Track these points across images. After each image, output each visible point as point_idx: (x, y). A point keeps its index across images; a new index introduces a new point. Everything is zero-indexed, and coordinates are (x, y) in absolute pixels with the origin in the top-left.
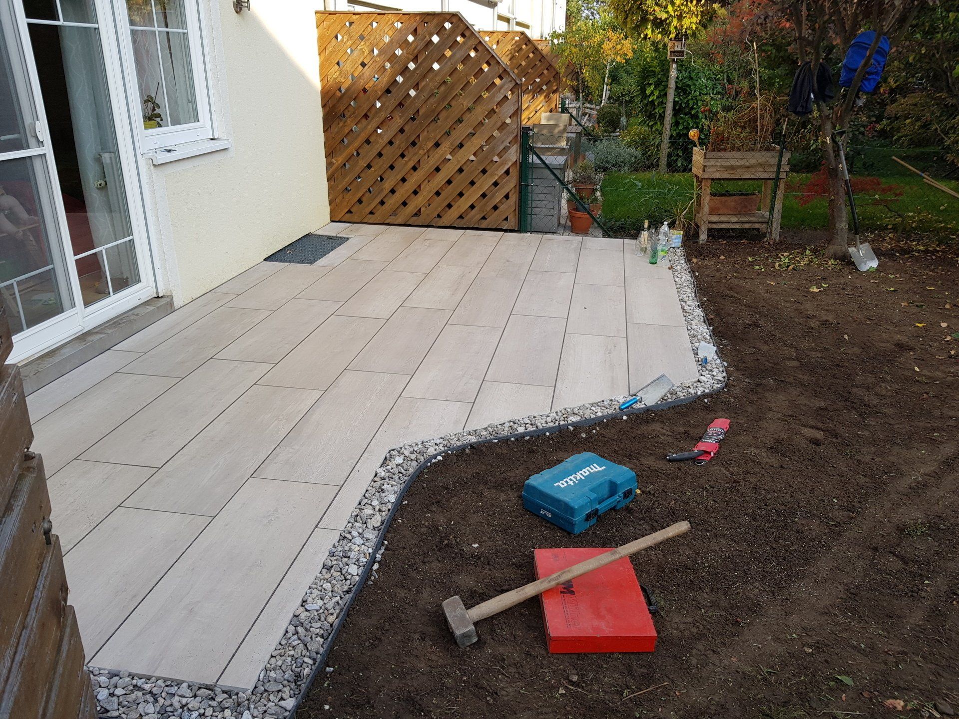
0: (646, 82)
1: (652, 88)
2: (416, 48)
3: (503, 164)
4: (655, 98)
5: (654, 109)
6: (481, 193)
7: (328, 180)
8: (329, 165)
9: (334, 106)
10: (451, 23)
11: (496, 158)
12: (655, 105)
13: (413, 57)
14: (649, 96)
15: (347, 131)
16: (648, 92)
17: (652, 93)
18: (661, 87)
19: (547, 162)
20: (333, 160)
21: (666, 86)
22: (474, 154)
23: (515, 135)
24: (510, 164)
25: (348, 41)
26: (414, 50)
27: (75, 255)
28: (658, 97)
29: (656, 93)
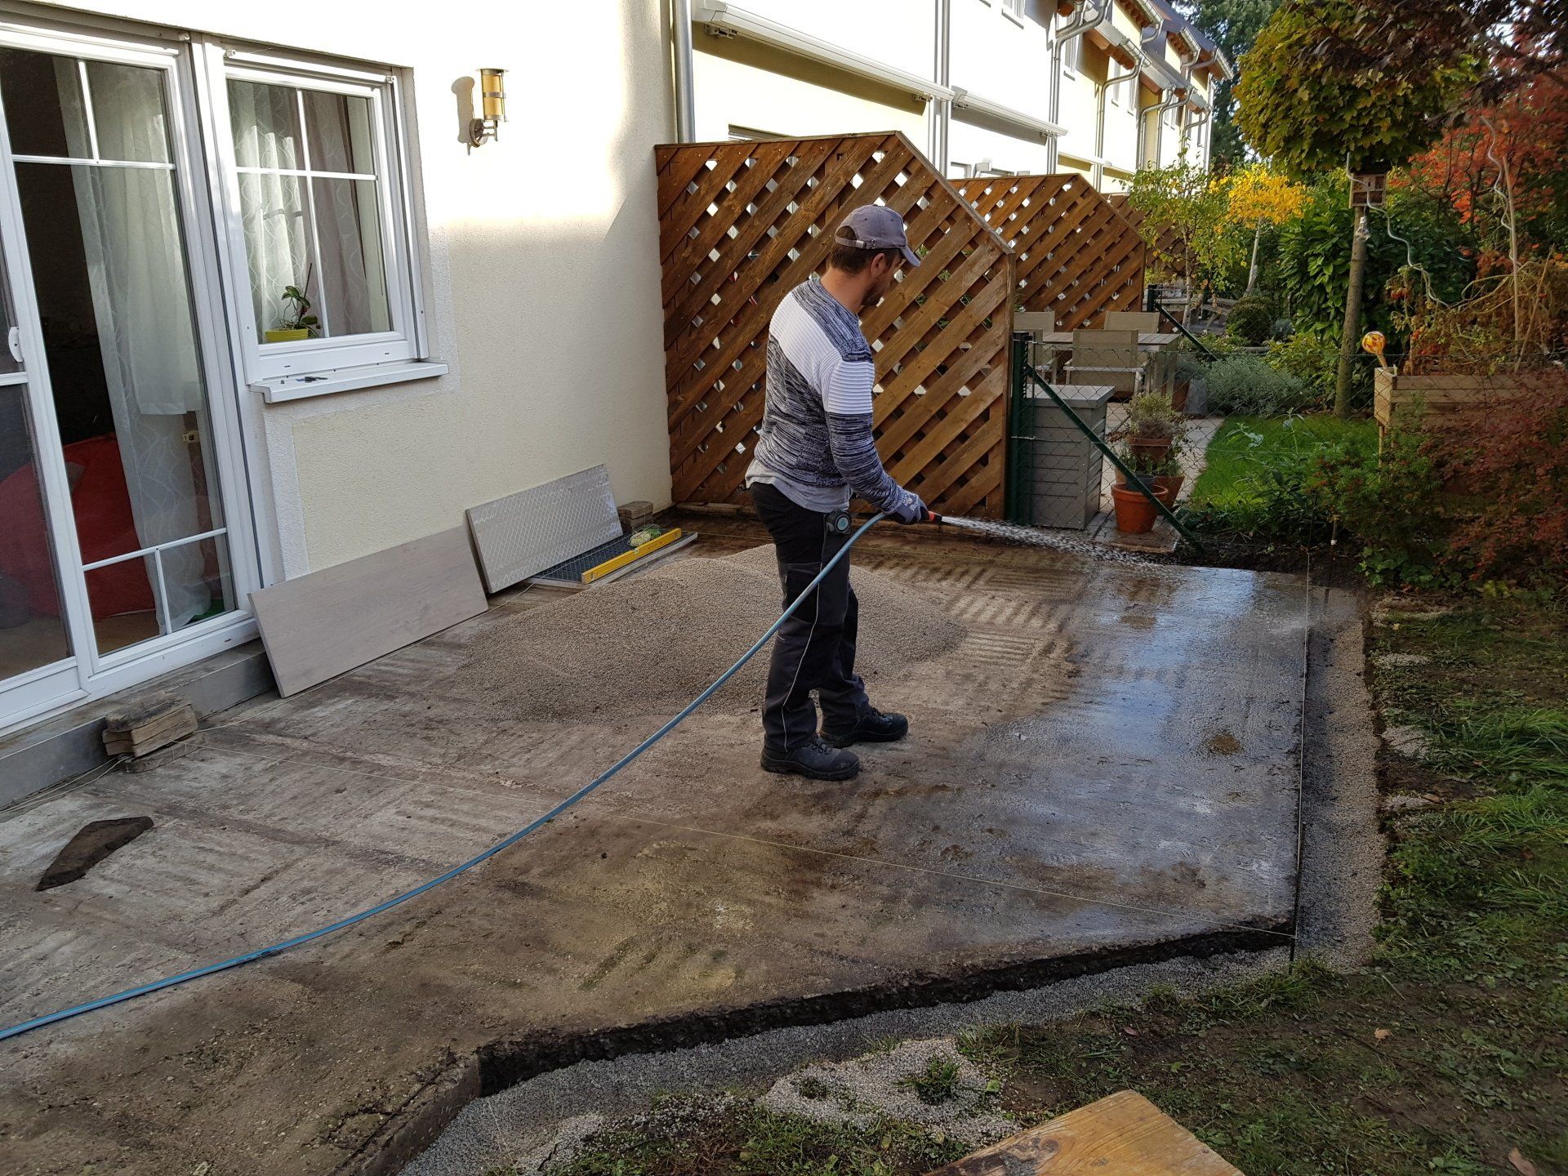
0: (1309, 252)
1: (1320, 261)
2: (822, 199)
3: (975, 400)
4: (1326, 279)
5: (1326, 300)
6: (934, 454)
7: (671, 430)
8: (673, 405)
9: (682, 305)
10: (886, 152)
11: (964, 391)
12: (1327, 293)
13: (816, 216)
14: (1315, 277)
15: (703, 348)
16: (1313, 268)
17: (1320, 272)
18: (1339, 261)
19: (1062, 397)
20: (680, 398)
21: (1348, 258)
22: (925, 384)
23: (999, 347)
24: (990, 401)
25: (707, 193)
26: (818, 204)
27: (85, 563)
28: (1332, 278)
29: (1329, 271)
